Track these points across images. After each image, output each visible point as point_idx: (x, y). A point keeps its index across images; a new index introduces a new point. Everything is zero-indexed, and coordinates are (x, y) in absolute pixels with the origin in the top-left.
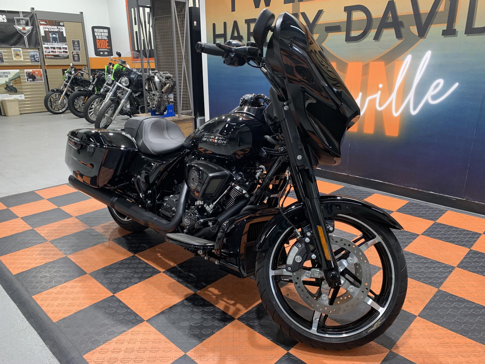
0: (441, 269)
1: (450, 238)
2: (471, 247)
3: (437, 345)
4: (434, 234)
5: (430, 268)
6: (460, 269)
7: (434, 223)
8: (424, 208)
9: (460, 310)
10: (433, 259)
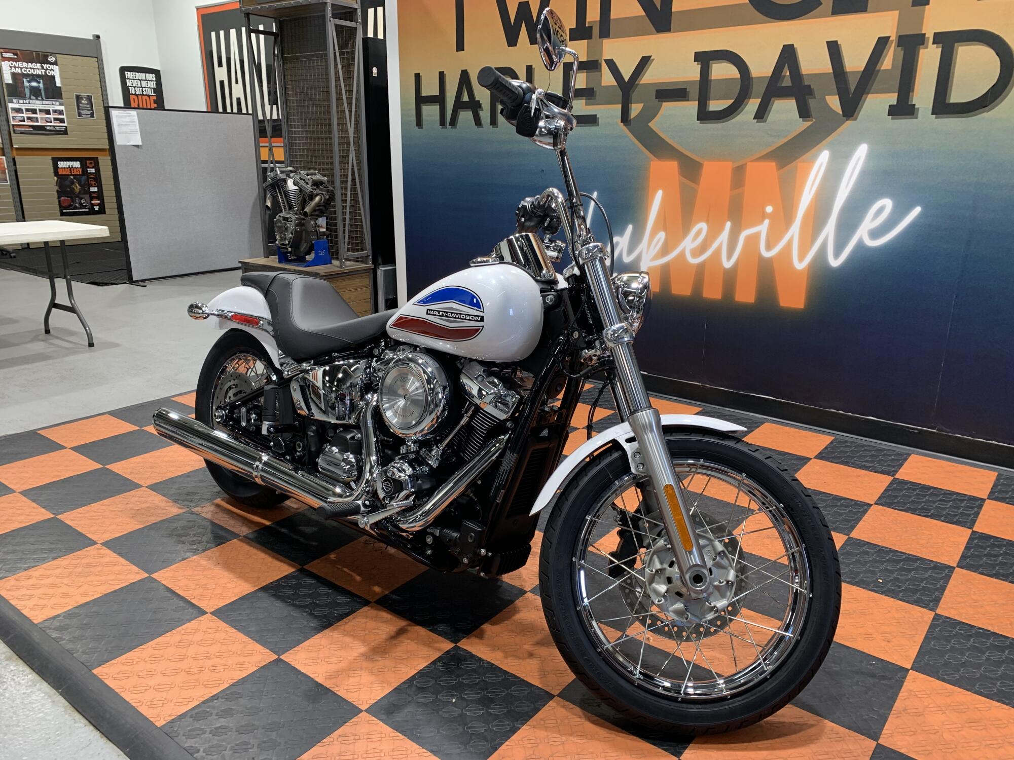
0: (930, 571)
1: (930, 510)
2: (973, 526)
3: (960, 726)
4: (898, 502)
5: (909, 571)
6: (964, 571)
7: (893, 480)
8: (866, 450)
9: (984, 653)
10: (910, 553)
